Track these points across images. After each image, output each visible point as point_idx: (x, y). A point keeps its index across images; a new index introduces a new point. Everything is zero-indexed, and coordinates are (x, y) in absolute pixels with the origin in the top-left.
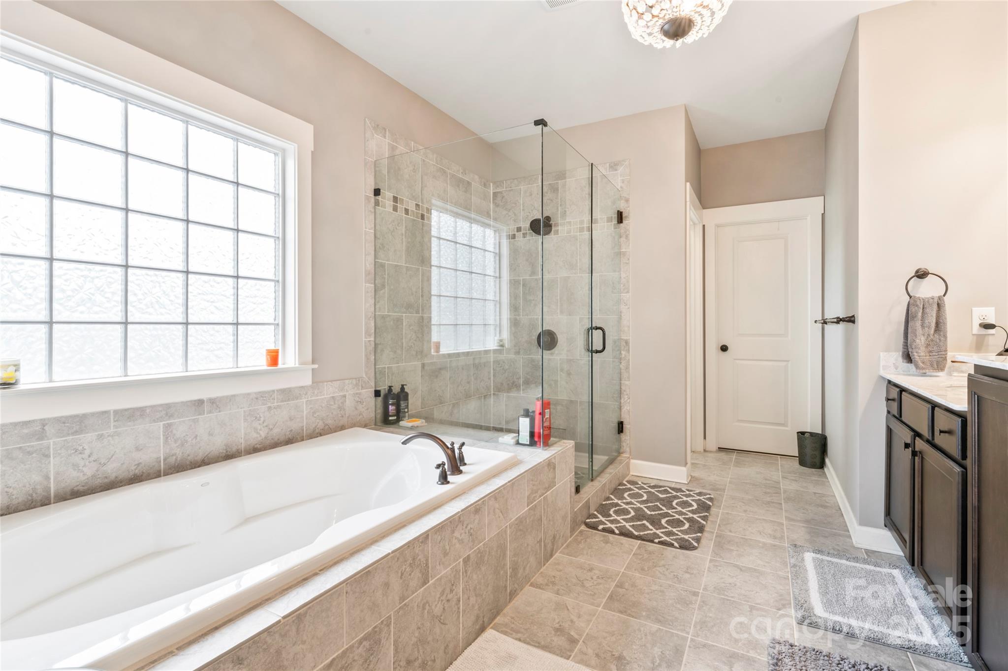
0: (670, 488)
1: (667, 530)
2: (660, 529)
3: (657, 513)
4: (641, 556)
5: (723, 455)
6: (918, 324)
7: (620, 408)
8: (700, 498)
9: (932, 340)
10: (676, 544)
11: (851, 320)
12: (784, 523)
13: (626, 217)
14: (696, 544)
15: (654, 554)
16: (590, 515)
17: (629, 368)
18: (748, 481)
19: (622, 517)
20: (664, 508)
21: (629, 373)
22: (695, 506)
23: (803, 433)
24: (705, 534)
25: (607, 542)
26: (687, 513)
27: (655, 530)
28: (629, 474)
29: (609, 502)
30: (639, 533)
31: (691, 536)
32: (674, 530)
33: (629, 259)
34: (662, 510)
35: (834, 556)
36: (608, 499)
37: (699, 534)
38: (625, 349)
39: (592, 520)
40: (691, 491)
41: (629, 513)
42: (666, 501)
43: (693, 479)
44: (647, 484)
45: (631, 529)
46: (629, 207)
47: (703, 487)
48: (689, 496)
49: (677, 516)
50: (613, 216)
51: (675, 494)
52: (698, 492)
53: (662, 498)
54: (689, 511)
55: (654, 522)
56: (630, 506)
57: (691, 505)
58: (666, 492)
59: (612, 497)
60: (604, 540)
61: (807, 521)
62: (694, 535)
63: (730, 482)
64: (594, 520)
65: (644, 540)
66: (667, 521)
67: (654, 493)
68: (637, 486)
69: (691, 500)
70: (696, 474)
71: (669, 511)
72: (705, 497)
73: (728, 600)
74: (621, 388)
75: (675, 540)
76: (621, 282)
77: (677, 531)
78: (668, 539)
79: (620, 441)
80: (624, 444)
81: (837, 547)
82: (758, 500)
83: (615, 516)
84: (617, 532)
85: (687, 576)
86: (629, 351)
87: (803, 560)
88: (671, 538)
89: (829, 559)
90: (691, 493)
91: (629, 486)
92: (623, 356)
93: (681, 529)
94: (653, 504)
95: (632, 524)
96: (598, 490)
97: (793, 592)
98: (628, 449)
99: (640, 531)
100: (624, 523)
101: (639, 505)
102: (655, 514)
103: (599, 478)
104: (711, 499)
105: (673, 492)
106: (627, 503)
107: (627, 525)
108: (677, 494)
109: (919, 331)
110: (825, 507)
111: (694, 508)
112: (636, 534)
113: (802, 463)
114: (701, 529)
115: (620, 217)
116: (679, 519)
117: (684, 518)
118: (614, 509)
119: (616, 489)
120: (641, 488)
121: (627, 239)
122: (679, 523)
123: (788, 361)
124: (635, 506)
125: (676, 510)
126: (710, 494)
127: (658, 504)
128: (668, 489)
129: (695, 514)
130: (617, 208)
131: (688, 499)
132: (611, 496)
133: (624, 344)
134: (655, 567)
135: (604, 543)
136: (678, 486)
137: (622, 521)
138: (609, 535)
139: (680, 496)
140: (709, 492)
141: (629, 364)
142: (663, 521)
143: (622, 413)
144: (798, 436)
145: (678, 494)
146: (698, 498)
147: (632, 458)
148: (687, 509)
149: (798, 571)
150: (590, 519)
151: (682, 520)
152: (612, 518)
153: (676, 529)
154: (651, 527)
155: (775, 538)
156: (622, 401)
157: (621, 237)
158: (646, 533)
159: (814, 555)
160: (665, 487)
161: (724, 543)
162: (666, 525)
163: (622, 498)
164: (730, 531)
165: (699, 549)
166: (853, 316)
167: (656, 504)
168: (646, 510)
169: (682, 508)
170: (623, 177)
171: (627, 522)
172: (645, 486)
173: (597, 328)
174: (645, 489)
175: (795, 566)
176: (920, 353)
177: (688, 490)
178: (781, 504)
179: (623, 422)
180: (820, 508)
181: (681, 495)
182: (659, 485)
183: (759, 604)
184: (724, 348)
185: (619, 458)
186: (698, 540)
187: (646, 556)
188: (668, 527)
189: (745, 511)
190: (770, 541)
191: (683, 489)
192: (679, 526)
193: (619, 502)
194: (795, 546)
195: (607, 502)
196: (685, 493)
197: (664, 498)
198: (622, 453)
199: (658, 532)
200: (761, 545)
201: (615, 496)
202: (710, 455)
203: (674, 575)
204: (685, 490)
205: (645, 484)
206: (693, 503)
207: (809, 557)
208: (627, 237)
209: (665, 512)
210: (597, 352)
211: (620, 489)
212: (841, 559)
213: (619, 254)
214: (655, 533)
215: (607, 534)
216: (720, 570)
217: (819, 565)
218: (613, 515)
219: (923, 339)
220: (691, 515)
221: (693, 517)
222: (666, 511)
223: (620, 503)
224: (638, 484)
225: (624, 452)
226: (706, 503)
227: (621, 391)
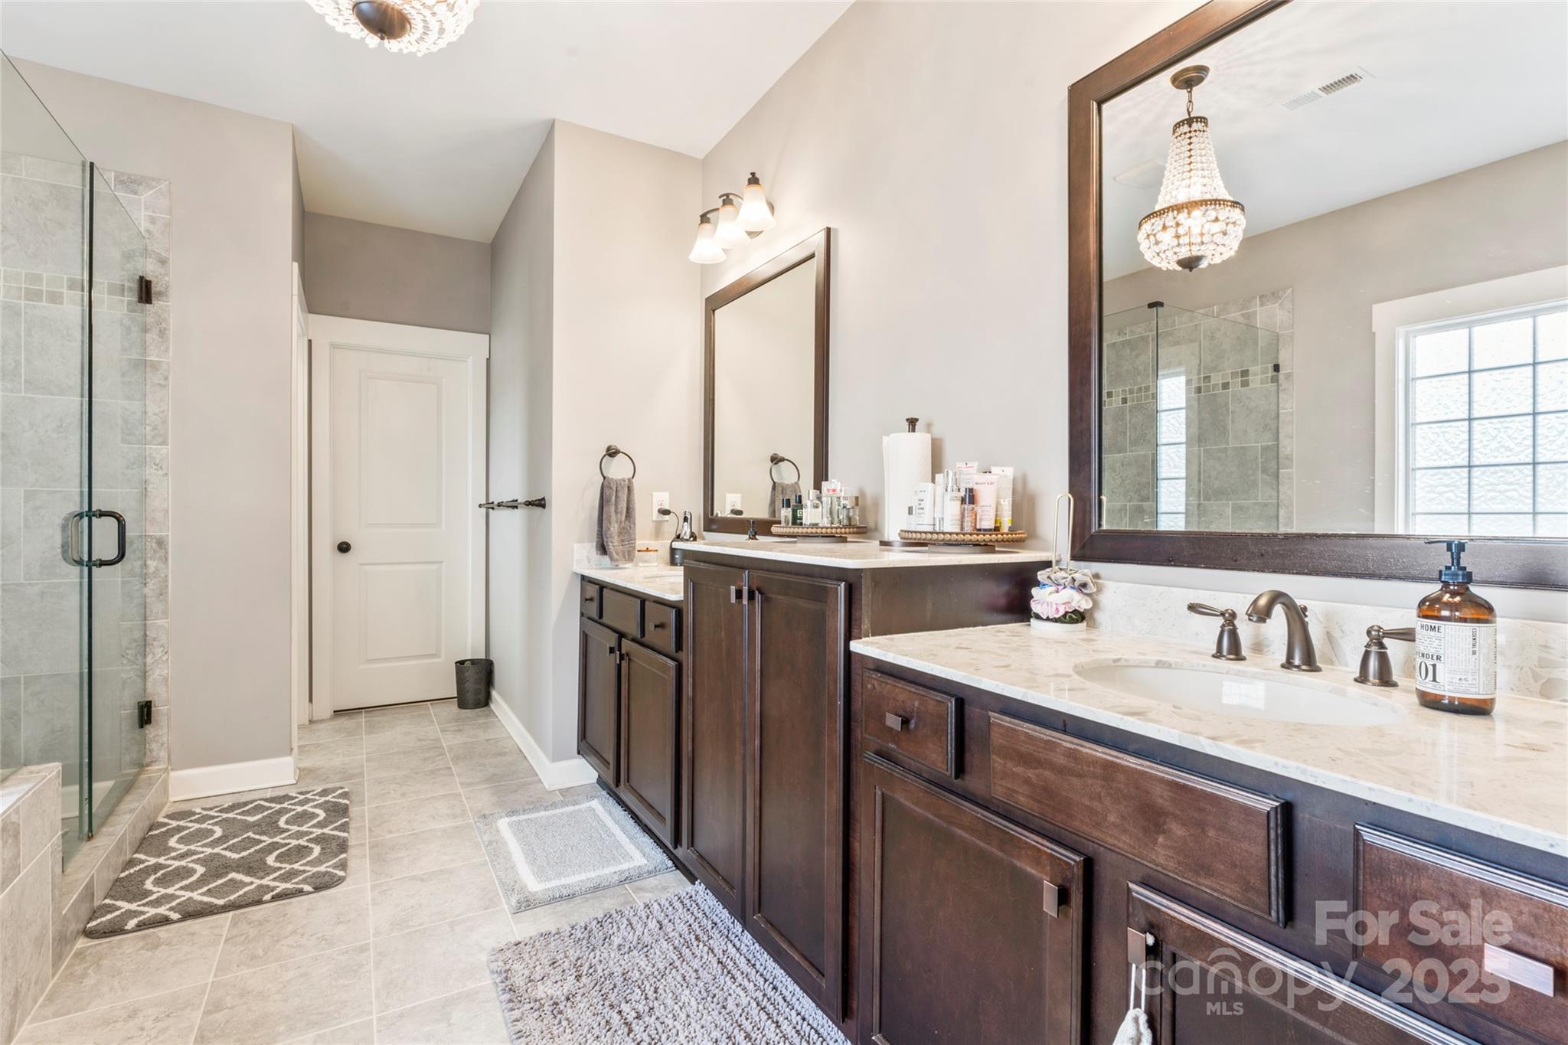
0: (266, 800)
1: (283, 871)
2: (268, 874)
3: (252, 850)
4: (243, 937)
5: (344, 722)
6: (613, 509)
7: (144, 675)
8: (327, 798)
9: (624, 528)
10: (307, 888)
11: (541, 503)
12: (461, 791)
13: (160, 294)
14: (341, 873)
15: (268, 921)
16: (95, 912)
17: (166, 593)
18: (395, 750)
19: (177, 886)
20: (263, 838)
21: (166, 601)
22: (322, 815)
23: (462, 662)
24: (352, 851)
25: (155, 946)
26: (311, 830)
27: (258, 882)
28: (166, 803)
29: (138, 868)
30: (227, 899)
31: (330, 863)
32: (296, 866)
33: (166, 378)
34: (261, 842)
35: (531, 811)
36: (131, 863)
37: (343, 856)
38: (157, 555)
39: (104, 919)
40: (308, 792)
41: (193, 871)
42: (263, 825)
43: (303, 773)
44: (215, 808)
45: (206, 899)
46: (167, 275)
47: (326, 780)
48: (306, 801)
49: (294, 842)
50: (127, 285)
51: (278, 806)
52: (319, 790)
53: (254, 822)
54: (313, 826)
55: (251, 868)
56: (189, 859)
57: (314, 816)
58: (259, 809)
59: (142, 857)
60: (147, 944)
61: (488, 780)
62: (334, 861)
63: (368, 760)
64: (109, 916)
65: (240, 907)
66: (276, 858)
67: (234, 818)
68: (193, 818)
69: (312, 807)
70: (307, 763)
71: (277, 839)
72: (334, 795)
73: (416, 931)
74: (145, 635)
75: (304, 881)
76: (148, 422)
77: (301, 865)
78: (289, 886)
79: (144, 742)
80: (154, 746)
81: (530, 800)
82: (417, 773)
83: (161, 889)
84: (175, 916)
85: (341, 929)
86: (166, 559)
87: (498, 831)
88: (294, 881)
89: (526, 817)
90: (308, 796)
91: (174, 823)
92: (151, 570)
93: (309, 859)
94: (240, 839)
95: (205, 889)
96: (110, 852)
97: (498, 877)
98: (163, 754)
99: (228, 894)
100: (188, 894)
101: (209, 850)
102: (250, 854)
103: (104, 829)
104: (345, 795)
105: (273, 805)
106: (182, 856)
107: (196, 896)
108: (283, 806)
109: (613, 518)
110: (503, 754)
111: (320, 819)
112: (223, 904)
113: (462, 704)
114: (343, 846)
115: (145, 291)
116: (299, 845)
117: (308, 841)
118: (153, 877)
119: (144, 838)
120: (203, 819)
121: (162, 338)
122: (301, 852)
123: (441, 562)
124: (202, 855)
125: (290, 833)
126: (342, 788)
127: (250, 834)
128: (262, 803)
129: (326, 827)
130: (136, 269)
131: (305, 807)
132: (137, 856)
133: (154, 545)
134: (278, 941)
135: (148, 950)
136: (281, 793)
137: (179, 893)
138: (156, 930)
139: (290, 807)
140: (338, 785)
141: (167, 586)
142: (270, 860)
143: (149, 685)
144: (457, 667)
145: (285, 805)
146: (323, 799)
147: (172, 770)
148: (310, 824)
149: (496, 847)
150: (97, 918)
151: (306, 844)
152: (154, 897)
153: (299, 863)
154: (247, 879)
155: (455, 816)
156: (149, 660)
157: (145, 330)
158: (241, 893)
159: (507, 820)
160: (256, 801)
161: (386, 853)
162: (278, 865)
163: (168, 850)
164: (390, 832)
165: (349, 880)
166: (543, 499)
167: (245, 836)
168: (228, 854)
169: (299, 826)
170: (153, 212)
171: (192, 891)
172: (212, 813)
173: (102, 514)
174: (213, 817)
175: (490, 843)
176: (614, 544)
177: (301, 793)
178: (450, 768)
179: (150, 702)
180: (499, 758)
181: (291, 804)
182: (241, 801)
183: (459, 915)
184: (344, 548)
185: (143, 777)
186: (343, 866)
187: (252, 932)
188: (283, 865)
189: (403, 795)
190: (449, 824)
191: (291, 794)
192: (302, 857)
193: (162, 860)
194: (484, 816)
195: (132, 871)
196: (297, 800)
197: (258, 821)
198: (148, 765)
199: (265, 882)
200: (439, 834)
201: (146, 854)
202: (321, 726)
203: (318, 938)
204: (294, 795)
205: (211, 809)
206: (317, 811)
207: (503, 824)
208: (162, 333)
209: (270, 844)
210: (102, 563)
211: (156, 835)
212: (539, 811)
213: (143, 365)
214: (261, 886)
215: (151, 930)
216: (391, 895)
217: (517, 828)
218: (155, 889)
219: (616, 526)
220: (318, 831)
221: (323, 834)
222: (271, 841)
223: (164, 862)
224: (194, 814)
225: (155, 762)
226: (340, 803)
227: (145, 640)
